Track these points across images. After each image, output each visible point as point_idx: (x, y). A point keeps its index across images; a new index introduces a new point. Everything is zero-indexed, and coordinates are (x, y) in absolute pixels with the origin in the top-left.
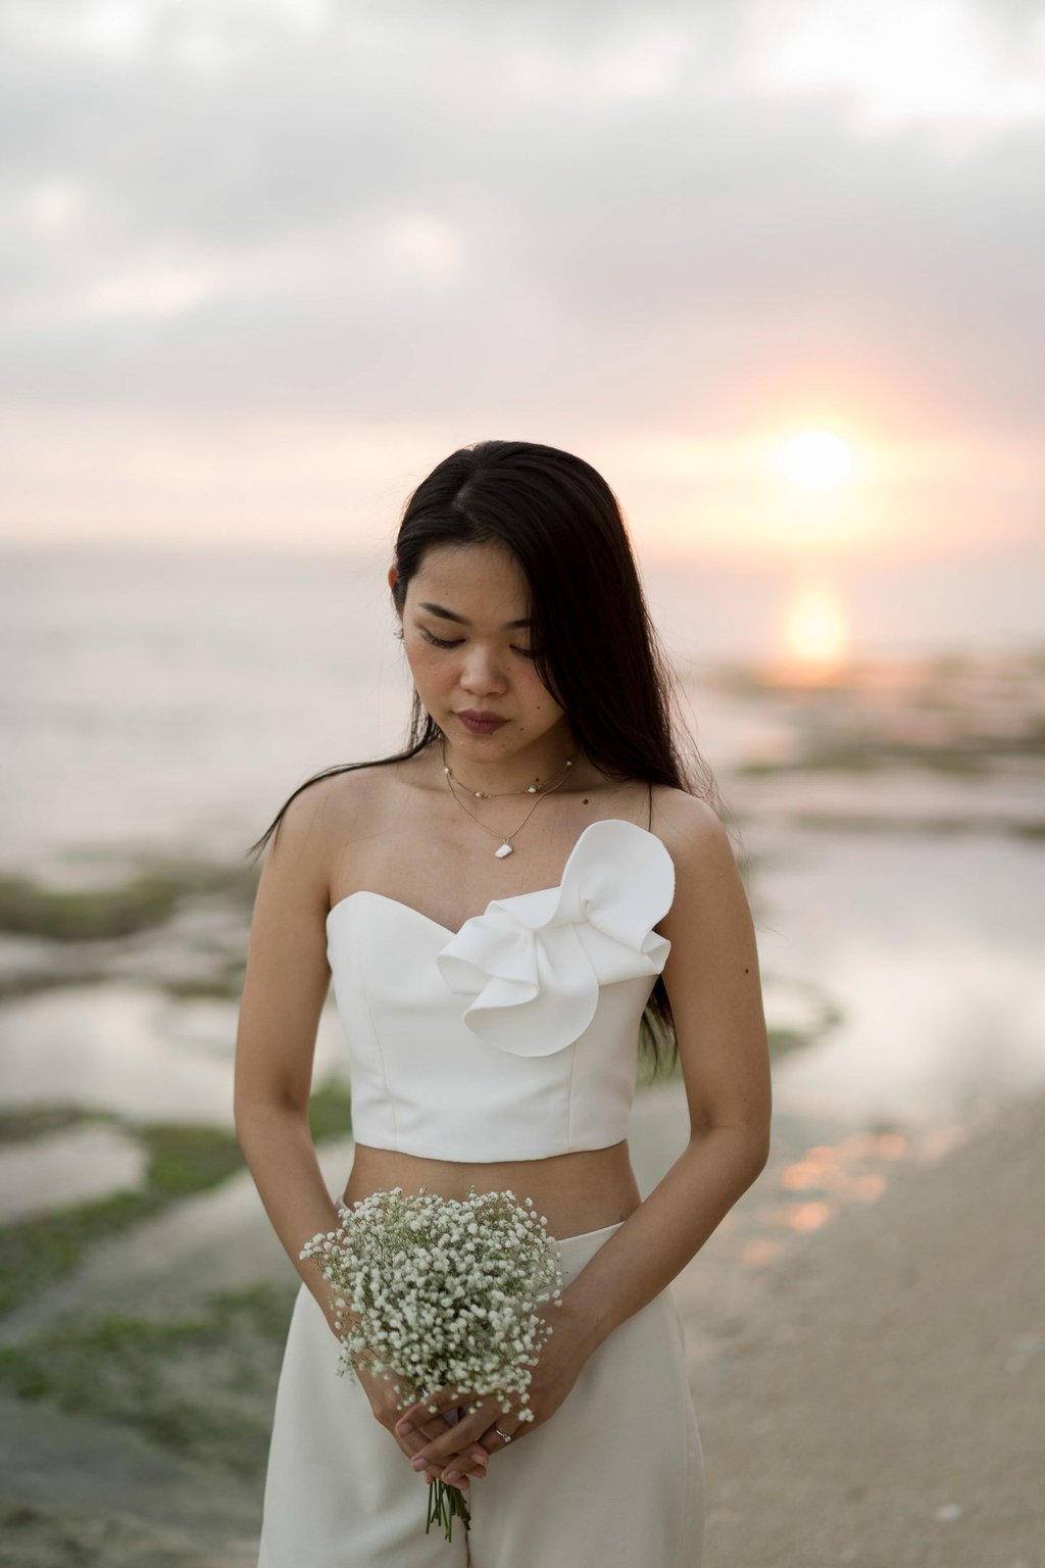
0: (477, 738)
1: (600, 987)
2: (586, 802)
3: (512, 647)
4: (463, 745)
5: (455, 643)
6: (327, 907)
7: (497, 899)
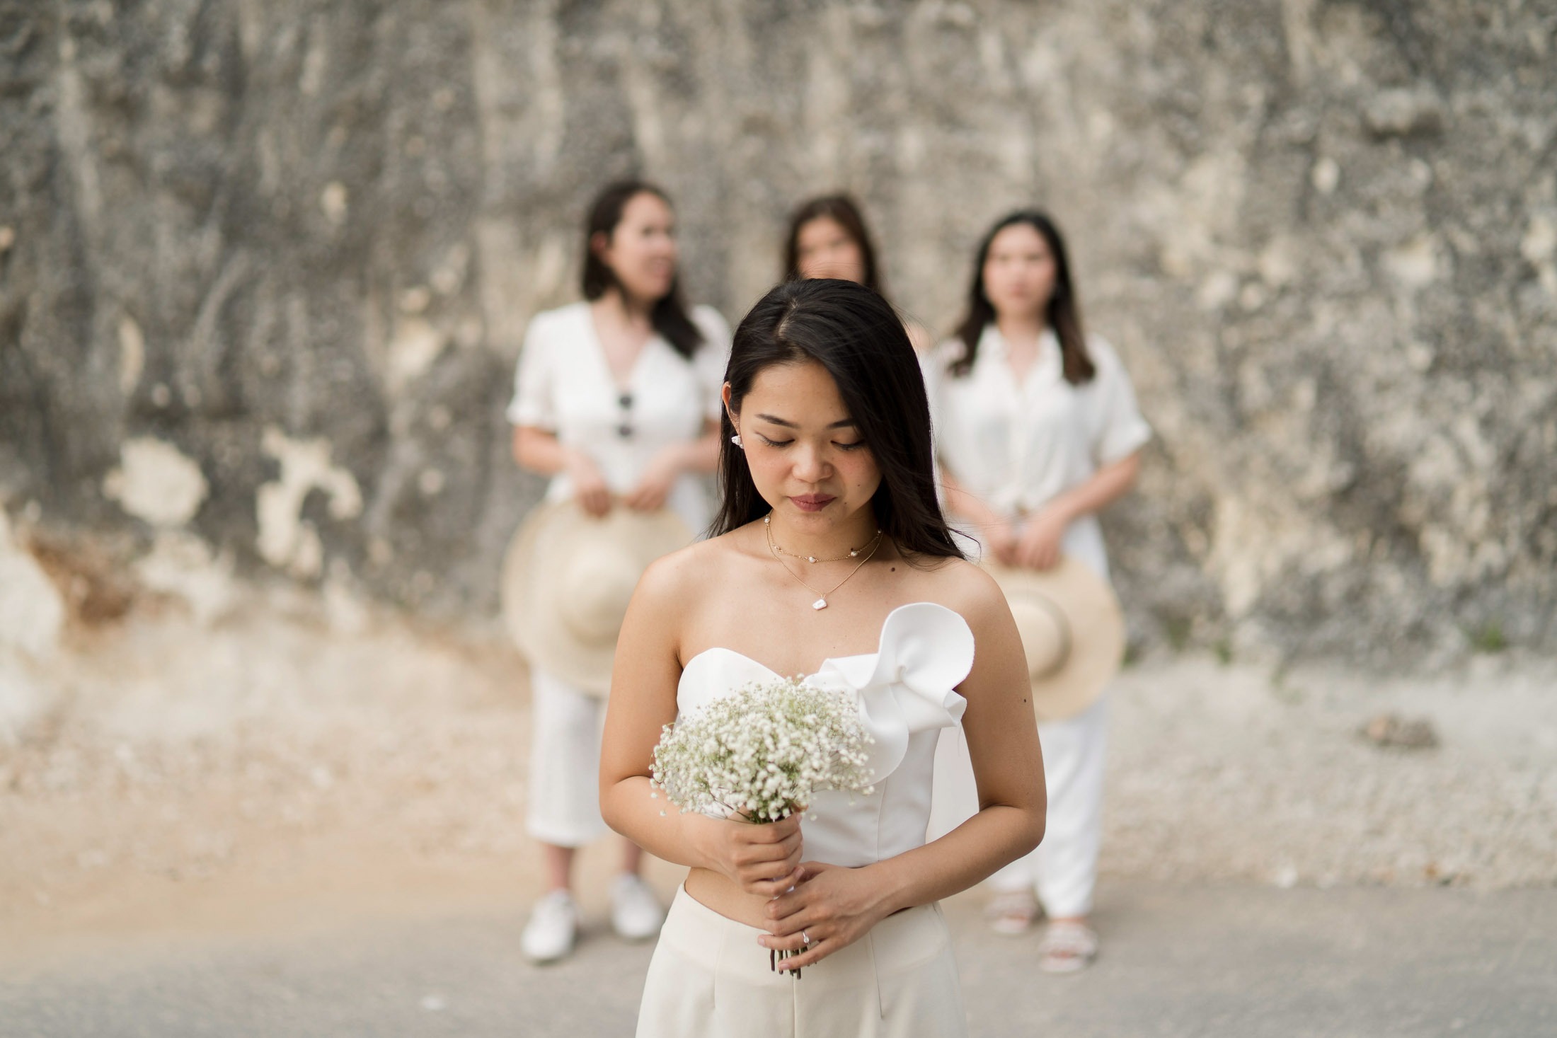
0: (807, 516)
1: (909, 734)
2: (893, 570)
3: (833, 442)
4: (797, 522)
5: (787, 442)
6: (680, 669)
7: (830, 658)
